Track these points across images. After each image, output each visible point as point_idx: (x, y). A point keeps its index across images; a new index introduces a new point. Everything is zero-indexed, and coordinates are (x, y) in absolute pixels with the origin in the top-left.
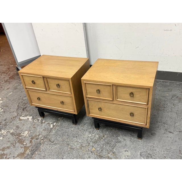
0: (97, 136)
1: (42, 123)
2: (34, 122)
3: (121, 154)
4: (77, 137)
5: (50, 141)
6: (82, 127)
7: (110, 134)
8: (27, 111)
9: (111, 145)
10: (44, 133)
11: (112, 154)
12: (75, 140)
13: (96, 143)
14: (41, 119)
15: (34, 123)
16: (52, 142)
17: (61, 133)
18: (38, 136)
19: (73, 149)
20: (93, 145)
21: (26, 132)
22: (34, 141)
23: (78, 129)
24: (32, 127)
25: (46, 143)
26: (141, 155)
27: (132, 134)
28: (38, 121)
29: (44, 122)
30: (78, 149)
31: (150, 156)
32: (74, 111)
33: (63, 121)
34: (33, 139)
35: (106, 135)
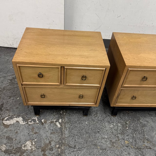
0: (119, 125)
1: (42, 123)
2: (30, 125)
3: (155, 139)
4: (99, 132)
5: (70, 147)
6: (96, 117)
7: (130, 118)
8: (7, 110)
9: (140, 131)
10: (55, 138)
11: (147, 142)
12: (99, 137)
13: (124, 134)
14: (38, 118)
15: (30, 127)
16: (74, 148)
17: (76, 132)
18: (51, 145)
19: (105, 149)
20: (123, 137)
21: (27, 143)
22: (49, 153)
23: (93, 120)
24: (31, 133)
25: (68, 152)
27: (150, 113)
28: (34, 122)
29: (45, 122)
30: (111, 147)
32: (94, 104)
33: (68, 115)
34: (45, 152)
35: (127, 121)
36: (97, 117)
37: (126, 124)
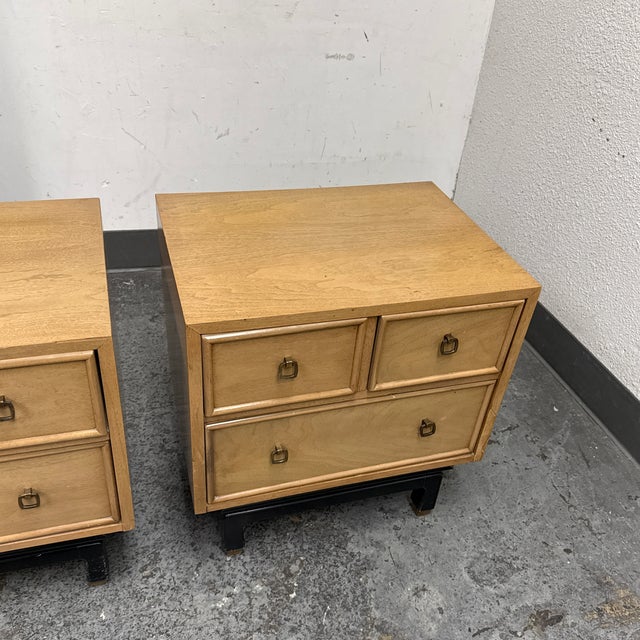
0: (259, 587)
3: (410, 615)
7: (306, 547)
9: (347, 596)
13: (280, 624)
26: (474, 578)
27: (387, 506)
31: (503, 565)
32: (110, 519)
35: (293, 562)
36: (158, 574)
37: (289, 575)
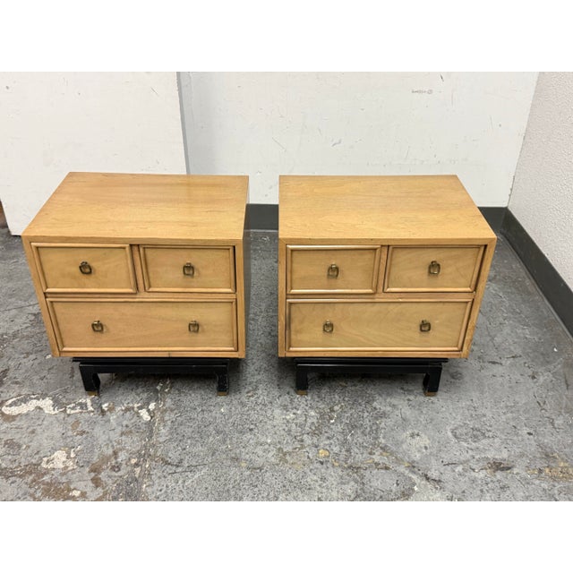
0: (313, 413)
1: (103, 412)
2: (69, 415)
3: (404, 446)
4: (251, 430)
5: (167, 463)
6: (252, 396)
7: (346, 399)
8: (17, 383)
9: (366, 428)
10: (133, 443)
11: (381, 454)
12: (251, 441)
13: (321, 433)
14: (92, 401)
15: (71, 420)
16: (177, 466)
17: (190, 430)
18: (116, 458)
19: (261, 469)
20: (315, 441)
21: (56, 454)
22: (109, 477)
23: (243, 404)
24: (70, 433)
25: (159, 475)
26: (455, 436)
27: (406, 387)
28: (82, 408)
29: (111, 409)
30: (277, 465)
31: (479, 433)
33: (177, 392)
34: (99, 473)
35: (337, 405)
36: (256, 396)
37: (332, 410)
